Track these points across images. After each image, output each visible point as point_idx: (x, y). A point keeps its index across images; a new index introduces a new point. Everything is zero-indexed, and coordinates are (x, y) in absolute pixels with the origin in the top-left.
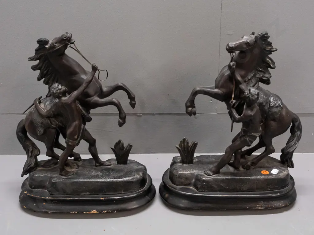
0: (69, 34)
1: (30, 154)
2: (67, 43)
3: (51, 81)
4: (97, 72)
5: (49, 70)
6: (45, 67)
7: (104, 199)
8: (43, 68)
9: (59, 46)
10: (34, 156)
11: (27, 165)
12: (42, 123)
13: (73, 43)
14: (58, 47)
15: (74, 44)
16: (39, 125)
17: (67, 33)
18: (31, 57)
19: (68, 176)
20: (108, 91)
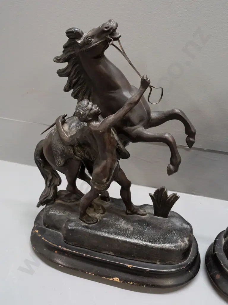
0: (112, 23)
1: (48, 183)
2: (109, 37)
3: (81, 95)
4: (148, 89)
5: (80, 78)
6: (74, 74)
7: (132, 267)
8: (72, 74)
9: (96, 42)
10: (53, 186)
11: (44, 196)
12: (63, 151)
13: (117, 39)
14: (95, 44)
15: (119, 42)
16: (58, 153)
17: (110, 21)
18: (57, 57)
19: (90, 224)
20: (157, 119)
